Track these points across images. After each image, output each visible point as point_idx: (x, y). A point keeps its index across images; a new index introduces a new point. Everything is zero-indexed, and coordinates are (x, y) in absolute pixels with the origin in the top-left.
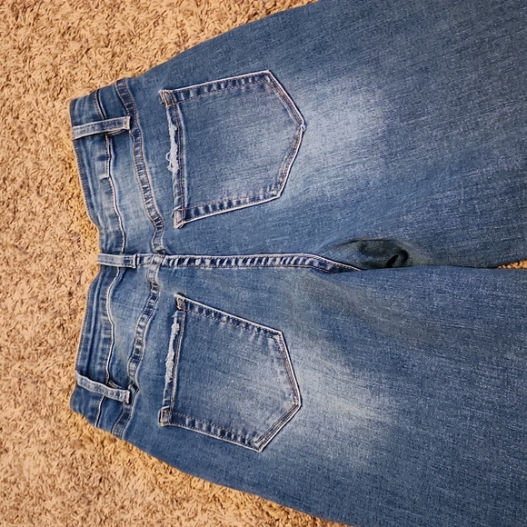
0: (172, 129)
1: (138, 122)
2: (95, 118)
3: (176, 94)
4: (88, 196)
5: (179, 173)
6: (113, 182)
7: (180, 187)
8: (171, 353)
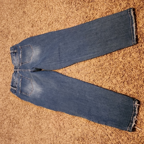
0: (21, 52)
1: (17, 51)
2: (13, 50)
3: (21, 47)
4: (12, 61)
5: (21, 58)
6: (15, 59)
7: (21, 60)
8: (20, 83)
